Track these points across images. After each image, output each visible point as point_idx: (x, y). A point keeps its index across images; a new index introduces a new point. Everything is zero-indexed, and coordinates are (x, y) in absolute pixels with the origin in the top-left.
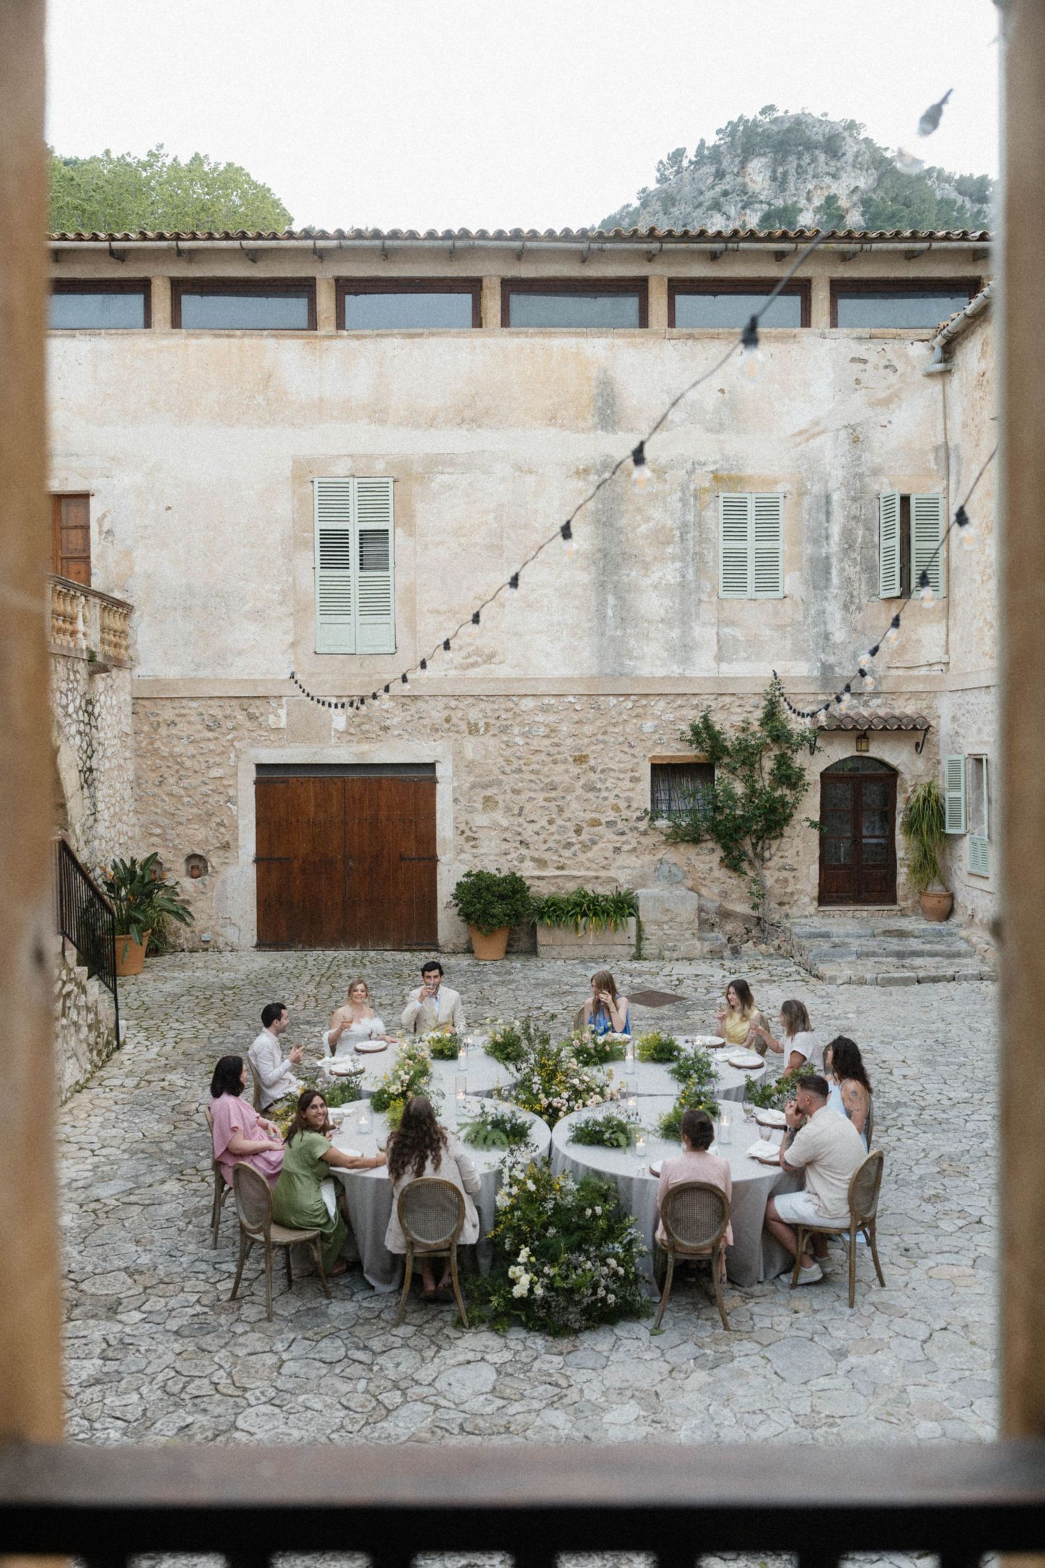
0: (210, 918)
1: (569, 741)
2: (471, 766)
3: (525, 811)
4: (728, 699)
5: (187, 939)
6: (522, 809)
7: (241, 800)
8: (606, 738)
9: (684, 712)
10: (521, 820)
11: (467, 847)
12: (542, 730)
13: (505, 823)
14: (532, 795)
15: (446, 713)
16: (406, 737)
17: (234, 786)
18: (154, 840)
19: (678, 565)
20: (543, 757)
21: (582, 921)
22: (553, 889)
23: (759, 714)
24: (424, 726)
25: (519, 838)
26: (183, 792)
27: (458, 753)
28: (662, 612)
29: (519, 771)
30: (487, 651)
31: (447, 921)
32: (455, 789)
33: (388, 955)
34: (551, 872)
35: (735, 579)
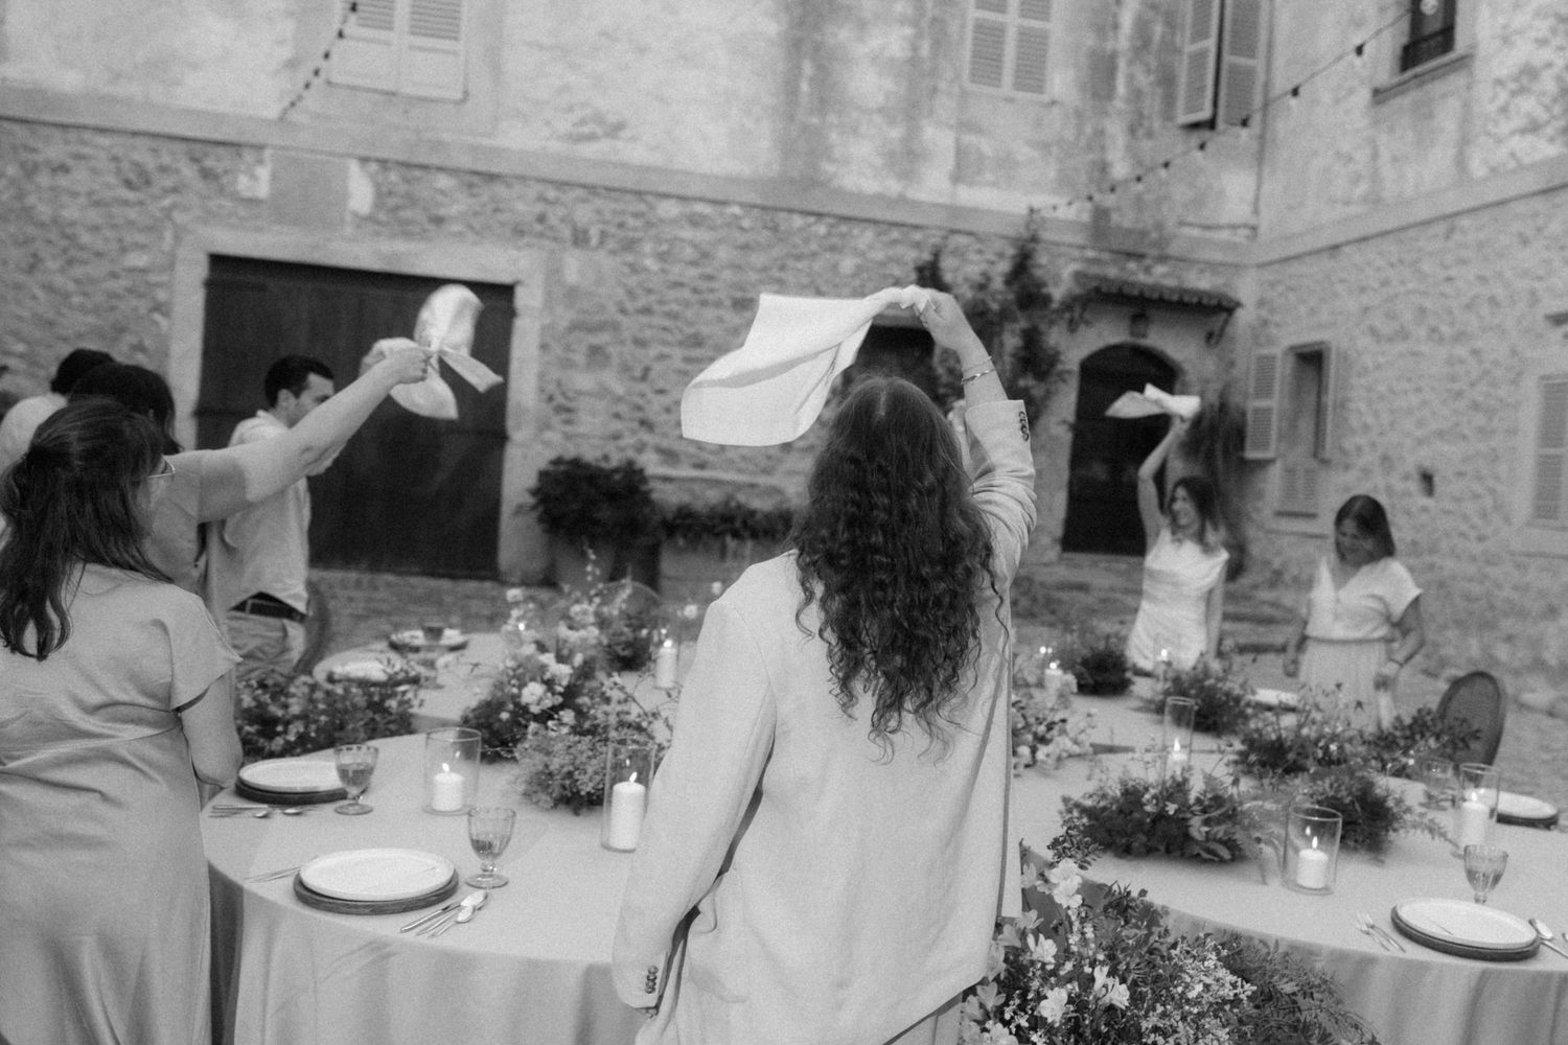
1: (727, 275)
2: (572, 294)
3: (653, 375)
4: (962, 240)
6: (647, 370)
7: (178, 309)
8: (782, 275)
9: (900, 250)
10: (643, 387)
11: (556, 420)
12: (689, 253)
13: (619, 389)
14: (666, 350)
15: (539, 208)
16: (471, 237)
17: (166, 286)
19: (908, 31)
20: (686, 294)
21: (731, 543)
22: (686, 498)
23: (1004, 267)
24: (502, 224)
25: (639, 415)
26: (71, 286)
27: (554, 273)
28: (881, 98)
29: (647, 311)
30: (612, 119)
31: (517, 536)
32: (544, 328)
33: (414, 580)
34: (684, 471)
35: (987, 64)
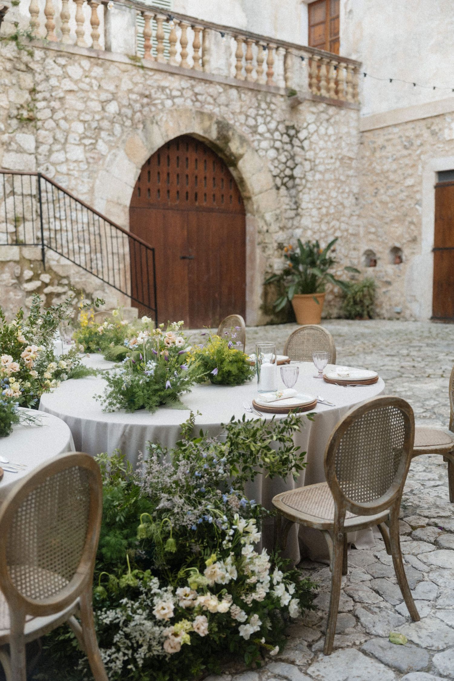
0: (402, 295)
5: (387, 310)
7: (424, 203)
17: (421, 191)
18: (372, 237)
